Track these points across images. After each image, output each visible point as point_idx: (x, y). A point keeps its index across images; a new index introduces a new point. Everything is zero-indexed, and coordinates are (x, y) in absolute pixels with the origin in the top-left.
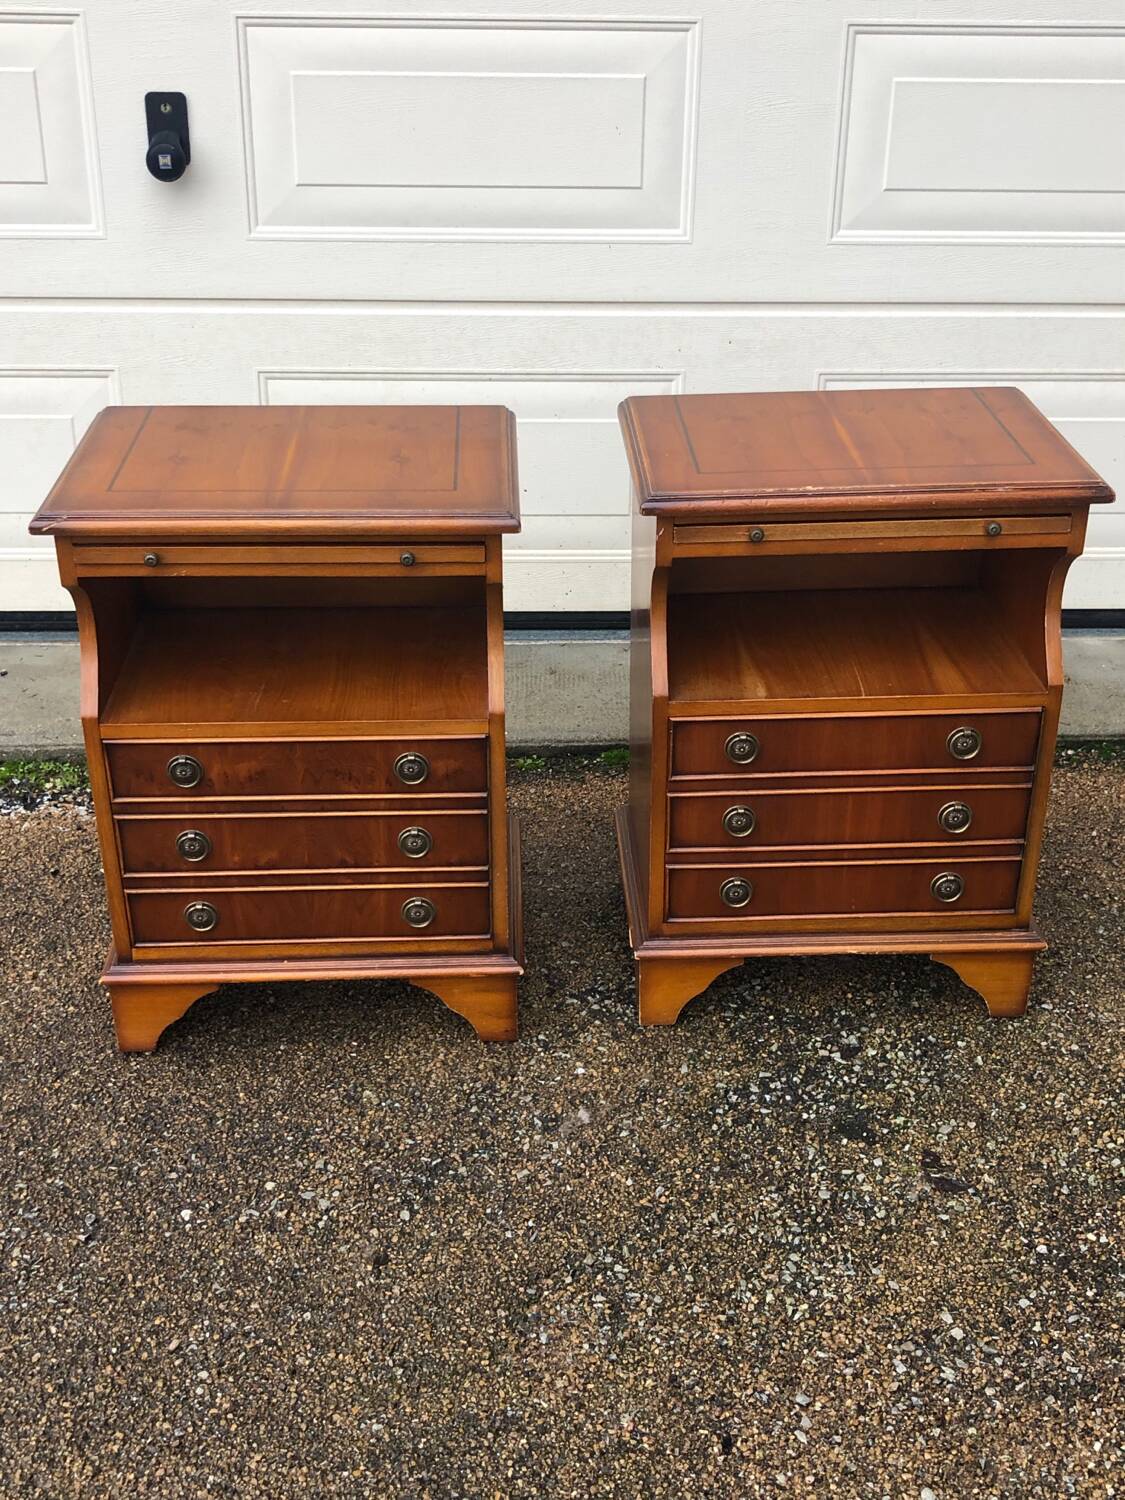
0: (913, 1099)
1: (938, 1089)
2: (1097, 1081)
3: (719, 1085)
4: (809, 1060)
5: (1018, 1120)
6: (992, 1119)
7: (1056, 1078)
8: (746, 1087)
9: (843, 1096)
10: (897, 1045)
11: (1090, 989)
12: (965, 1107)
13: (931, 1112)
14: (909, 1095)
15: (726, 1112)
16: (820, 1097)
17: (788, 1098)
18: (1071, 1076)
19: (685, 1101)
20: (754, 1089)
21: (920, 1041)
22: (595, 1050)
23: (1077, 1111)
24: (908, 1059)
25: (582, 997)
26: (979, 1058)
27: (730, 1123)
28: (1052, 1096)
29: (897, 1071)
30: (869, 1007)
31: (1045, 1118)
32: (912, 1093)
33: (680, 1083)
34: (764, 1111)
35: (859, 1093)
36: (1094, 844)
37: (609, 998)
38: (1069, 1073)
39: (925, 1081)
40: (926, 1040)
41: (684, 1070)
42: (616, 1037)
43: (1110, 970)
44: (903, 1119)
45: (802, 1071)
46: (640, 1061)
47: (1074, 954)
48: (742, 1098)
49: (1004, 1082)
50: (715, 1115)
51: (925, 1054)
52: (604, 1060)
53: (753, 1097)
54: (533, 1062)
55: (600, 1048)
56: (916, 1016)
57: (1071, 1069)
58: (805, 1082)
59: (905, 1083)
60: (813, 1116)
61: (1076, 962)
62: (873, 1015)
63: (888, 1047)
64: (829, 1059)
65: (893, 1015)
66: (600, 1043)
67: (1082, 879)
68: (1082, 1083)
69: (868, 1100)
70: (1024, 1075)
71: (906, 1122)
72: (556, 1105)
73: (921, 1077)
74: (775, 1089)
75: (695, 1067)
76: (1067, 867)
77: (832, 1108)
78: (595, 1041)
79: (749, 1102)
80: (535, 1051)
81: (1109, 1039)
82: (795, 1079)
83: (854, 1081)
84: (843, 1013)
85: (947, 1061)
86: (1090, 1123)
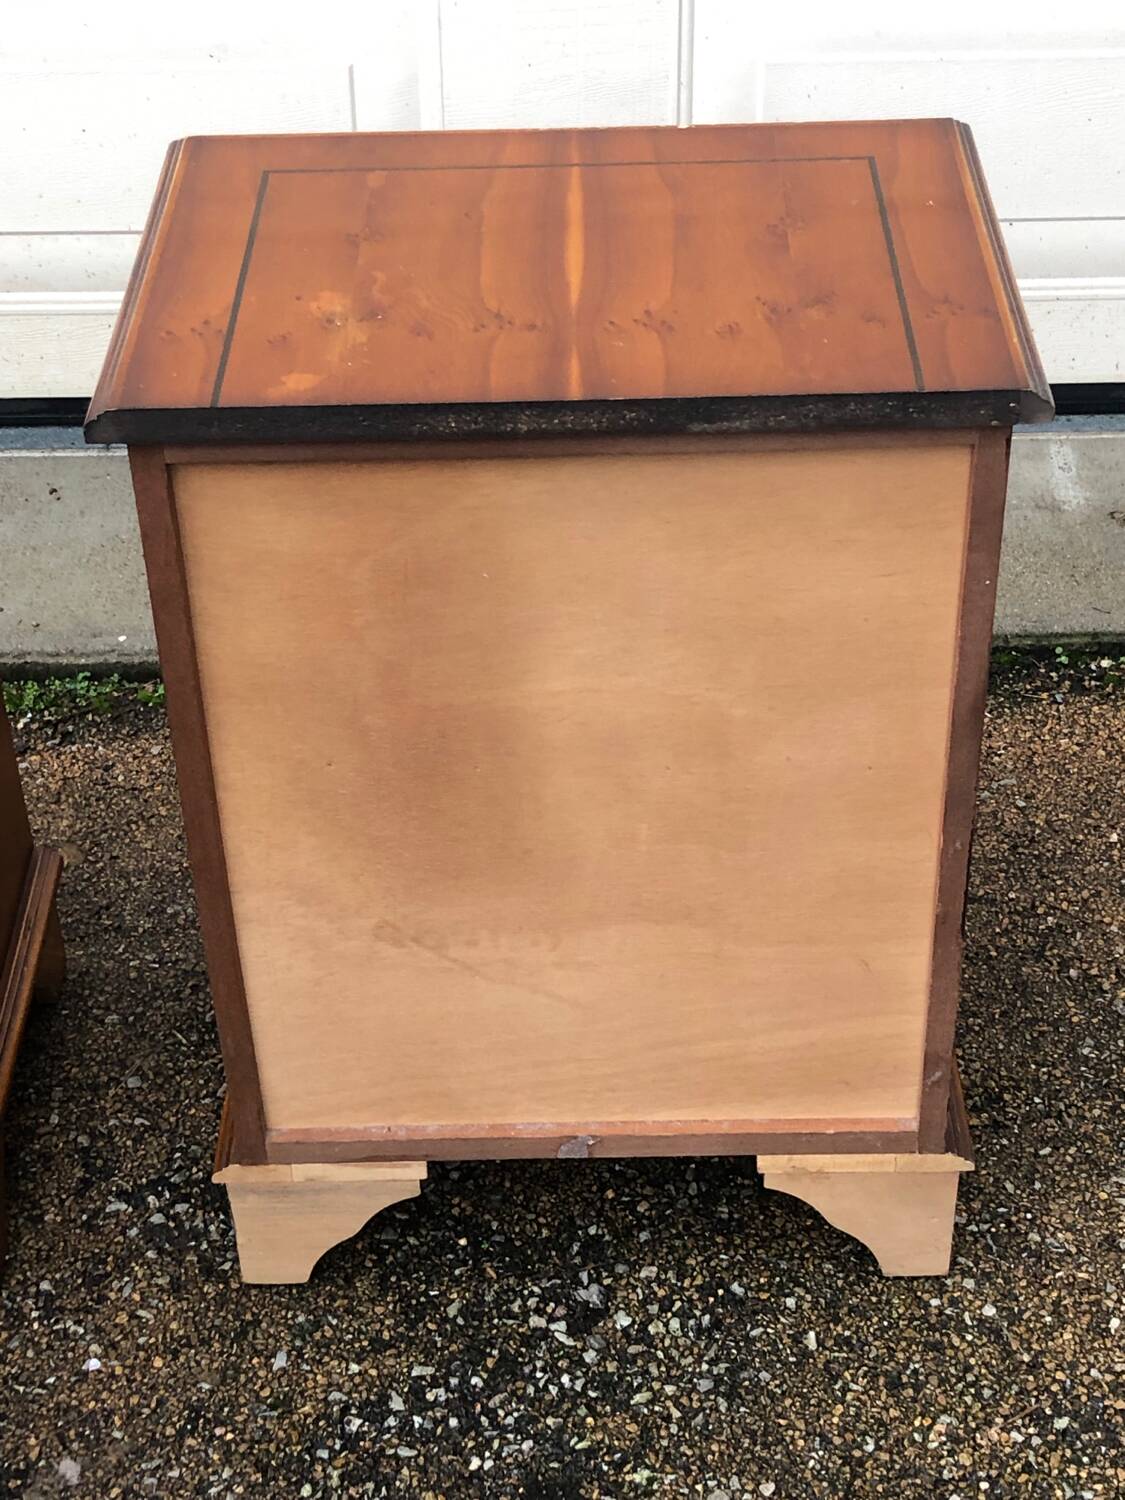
0: (674, 1429)
1: (723, 1405)
2: (1015, 1388)
3: (335, 1396)
4: (507, 1338)
5: (854, 1476)
6: (808, 1474)
7: (942, 1382)
8: (384, 1399)
9: (550, 1421)
10: (673, 1303)
11: (1043, 1179)
12: (766, 1446)
13: (702, 1458)
14: (668, 1419)
15: (333, 1454)
16: (510, 1420)
17: (453, 1422)
18: (970, 1378)
19: (266, 1431)
20: (397, 1404)
21: (715, 1295)
22: (132, 1316)
23: (965, 1459)
24: (685, 1335)
25: (134, 1198)
26: (812, 1334)
27: (335, 1482)
28: (927, 1422)
29: (659, 1363)
30: (640, 1217)
31: (903, 1474)
32: (676, 1414)
33: (266, 1393)
34: (404, 1452)
35: (583, 1411)
36: (1110, 859)
37: (186, 1199)
38: (968, 1369)
39: (705, 1385)
40: (728, 1291)
41: (280, 1362)
42: (176, 1288)
43: (1087, 1137)
44: (646, 1473)
45: (490, 1363)
46: (206, 1342)
47: (1028, 1101)
48: (372, 1423)
49: (845, 1390)
50: (315, 1460)
51: (717, 1324)
52: (141, 1340)
53: (391, 1421)
54: (15, 1344)
55: (141, 1313)
56: (719, 1239)
57: (972, 1361)
58: (491, 1389)
59: (670, 1389)
60: (488, 1464)
61: (1028, 1119)
62: (644, 1236)
63: (654, 1309)
64: (546, 1334)
65: (679, 1236)
66: (144, 1304)
67: (1073, 934)
68: (987, 1393)
69: (594, 1430)
70: (886, 1374)
71: (650, 1481)
72: (32, 1441)
73: (701, 1375)
74: (435, 1403)
75: (300, 1355)
76: (1052, 908)
77: (527, 1445)
78: (137, 1297)
79: (381, 1431)
80: (25, 1317)
81: (1055, 1294)
82: (475, 1380)
83: (578, 1386)
84: (592, 1231)
85: (754, 1340)
86: (984, 1485)
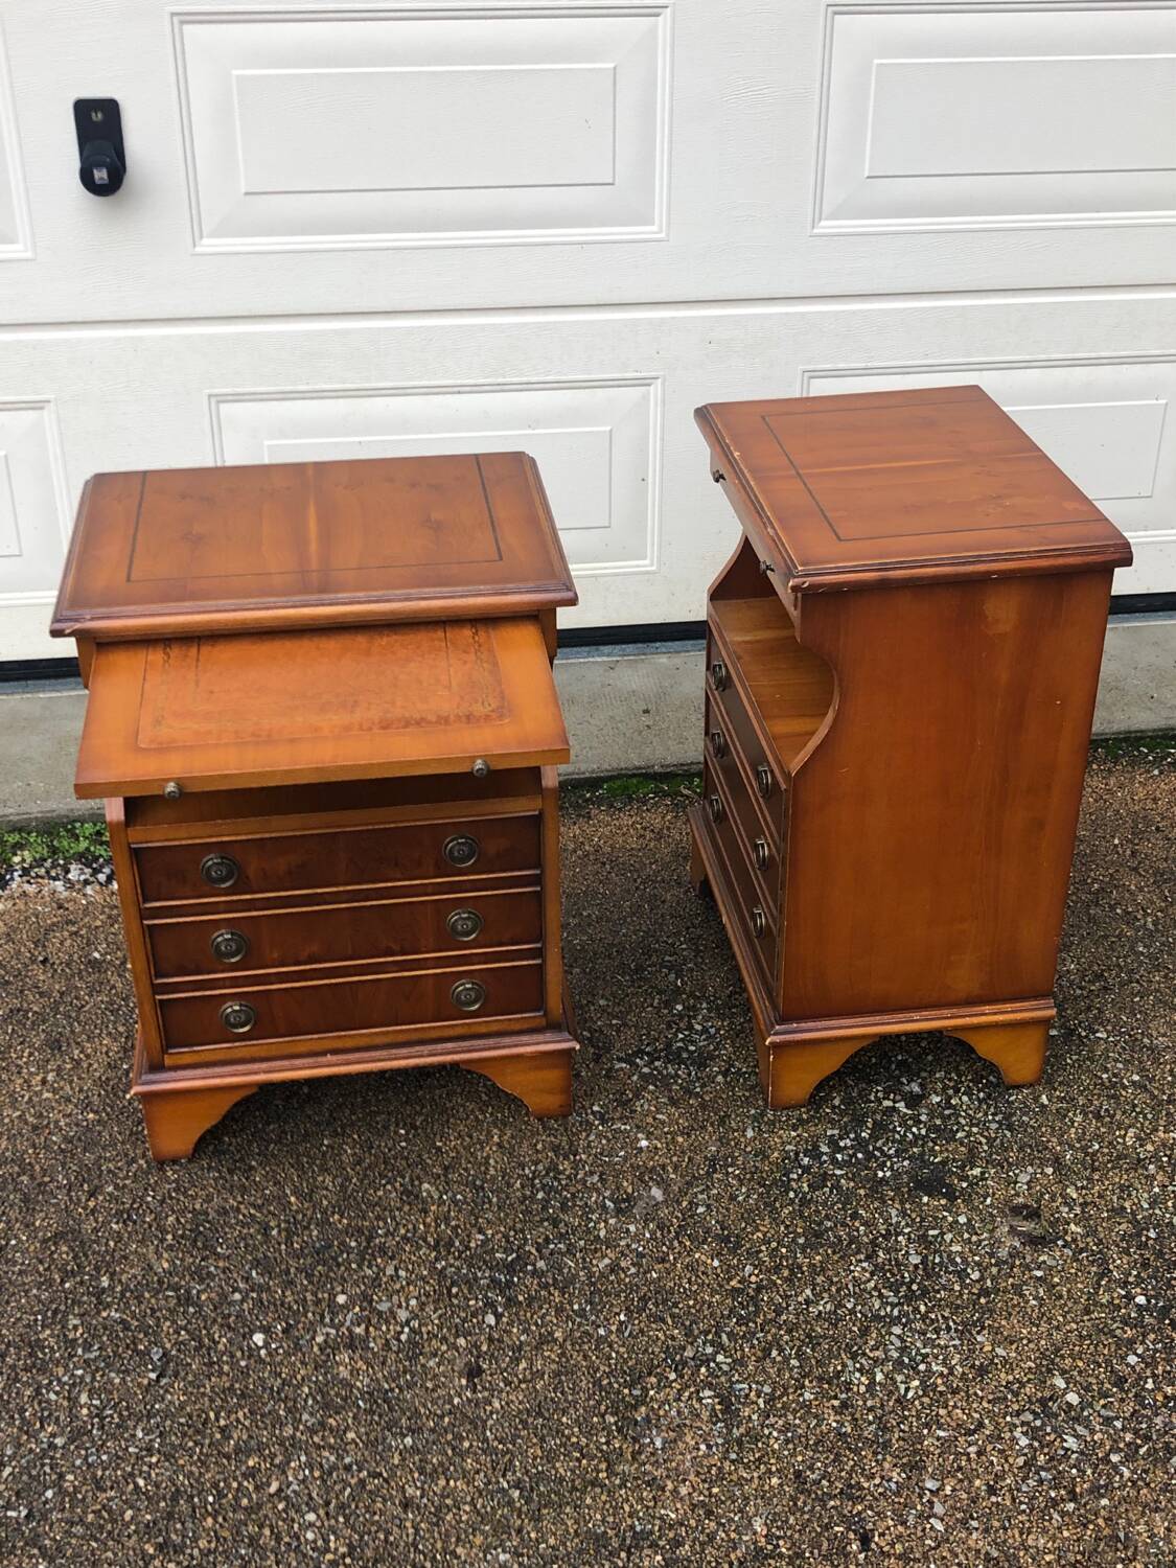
0: (986, 1148)
1: (1008, 1134)
2: (1164, 1113)
3: (788, 1147)
4: (874, 1113)
5: (1093, 1161)
6: (1068, 1162)
7: (1124, 1113)
8: (816, 1147)
9: (915, 1150)
10: (959, 1089)
11: (1140, 1012)
12: (1039, 1152)
13: (1007, 1160)
14: (980, 1143)
15: (800, 1177)
16: (891, 1152)
17: (860, 1155)
18: (1138, 1110)
19: (757, 1168)
20: (825, 1149)
21: (982, 1083)
22: (655, 1119)
23: (1149, 1147)
24: (973, 1103)
25: (629, 1060)
26: (1044, 1097)
27: (806, 1189)
28: (1123, 1132)
29: (965, 1118)
30: (924, 1049)
31: (1119, 1158)
32: (984, 1141)
33: (749, 1149)
34: (838, 1172)
35: (931, 1144)
36: (1117, 853)
37: (658, 1059)
38: (1135, 1106)
39: (994, 1126)
40: (988, 1081)
41: (750, 1134)
42: (673, 1102)
43: (1157, 991)
44: (979, 1170)
45: (870, 1125)
46: (703, 1128)
47: (1118, 976)
48: (814, 1160)
49: (1073, 1122)
50: (789, 1180)
51: (989, 1096)
52: (666, 1130)
53: (825, 1158)
54: (592, 1137)
55: (660, 1116)
57: (1136, 1102)
58: (874, 1137)
59: (975, 1130)
60: (888, 1174)
61: (1122, 984)
62: (930, 1058)
63: (951, 1092)
64: (894, 1109)
65: (950, 1056)
66: (658, 1111)
67: (1112, 892)
68: (1150, 1116)
69: (941, 1152)
70: (1091, 1112)
71: (983, 1173)
72: (625, 1184)
73: (989, 1122)
74: (845, 1148)
75: (760, 1130)
76: (1095, 880)
77: (906, 1163)
78: (653, 1109)
79: (822, 1164)
80: (592, 1124)
81: (1168, 1067)
82: (863, 1134)
83: (923, 1132)
84: (900, 1058)
85: (1012, 1103)
86: (1165, 1159)
